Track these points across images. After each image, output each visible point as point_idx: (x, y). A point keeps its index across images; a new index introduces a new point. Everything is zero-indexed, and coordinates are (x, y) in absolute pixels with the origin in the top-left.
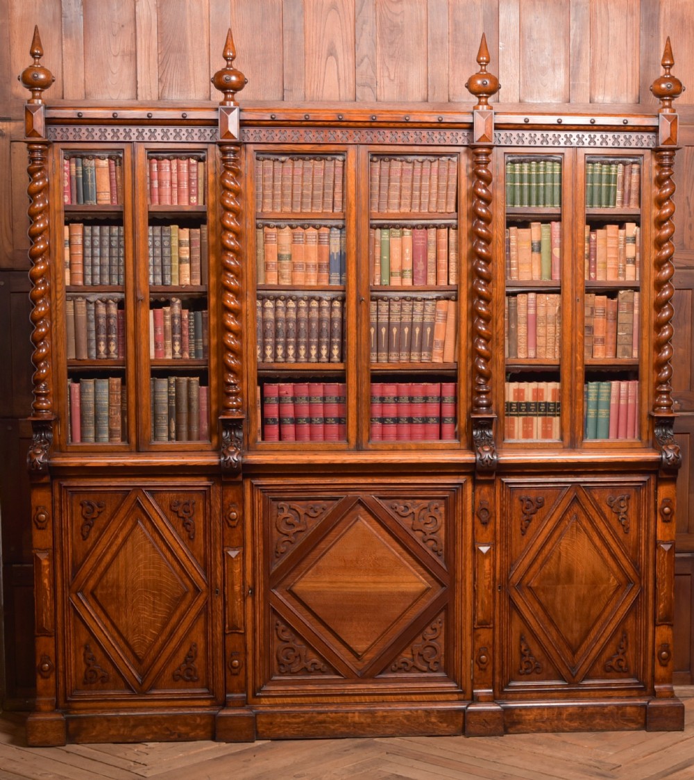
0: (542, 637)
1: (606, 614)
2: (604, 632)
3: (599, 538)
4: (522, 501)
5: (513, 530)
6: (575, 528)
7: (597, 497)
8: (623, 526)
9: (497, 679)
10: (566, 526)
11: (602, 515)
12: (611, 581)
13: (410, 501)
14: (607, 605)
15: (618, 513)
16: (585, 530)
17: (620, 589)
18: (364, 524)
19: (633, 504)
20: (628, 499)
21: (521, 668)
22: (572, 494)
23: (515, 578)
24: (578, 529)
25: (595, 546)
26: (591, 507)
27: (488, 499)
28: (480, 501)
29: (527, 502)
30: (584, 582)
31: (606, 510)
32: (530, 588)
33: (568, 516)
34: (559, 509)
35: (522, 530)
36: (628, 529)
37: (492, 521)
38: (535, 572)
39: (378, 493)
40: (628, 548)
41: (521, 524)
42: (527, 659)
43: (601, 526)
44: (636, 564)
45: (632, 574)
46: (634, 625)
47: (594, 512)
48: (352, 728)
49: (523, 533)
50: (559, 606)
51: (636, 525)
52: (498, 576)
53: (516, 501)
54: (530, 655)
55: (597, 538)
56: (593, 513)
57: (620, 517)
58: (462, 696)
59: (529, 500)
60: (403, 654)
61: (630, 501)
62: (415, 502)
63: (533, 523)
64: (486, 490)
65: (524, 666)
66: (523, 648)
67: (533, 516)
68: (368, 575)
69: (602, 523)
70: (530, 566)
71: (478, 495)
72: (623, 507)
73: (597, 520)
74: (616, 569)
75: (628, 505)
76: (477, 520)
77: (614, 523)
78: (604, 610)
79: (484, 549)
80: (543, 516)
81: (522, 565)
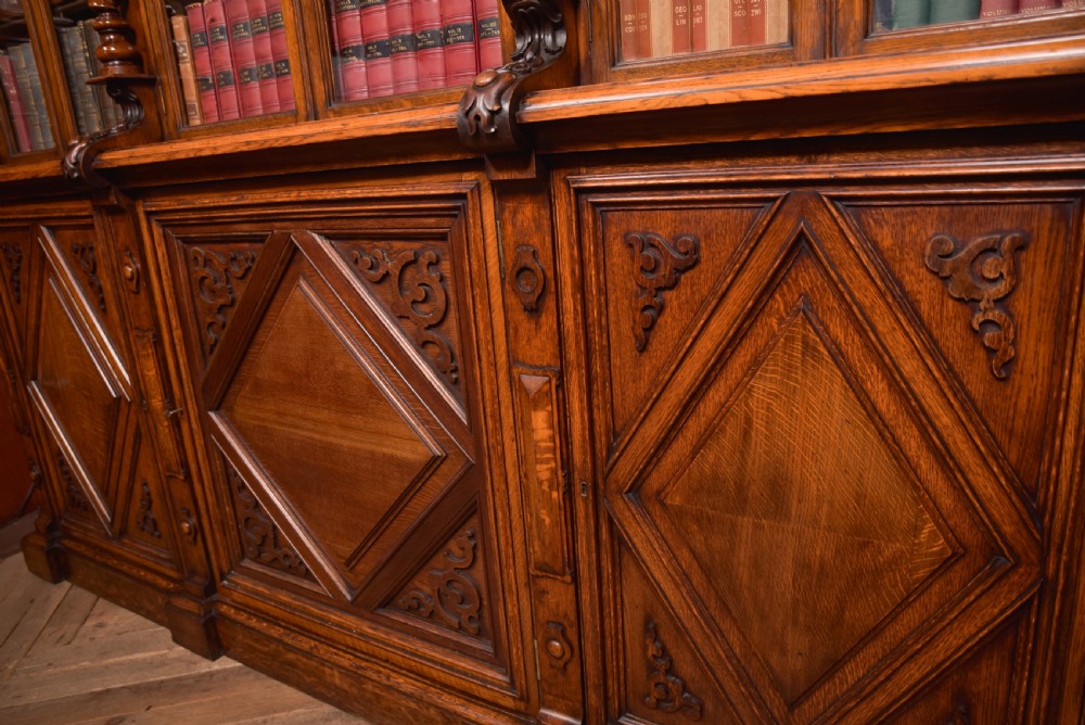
0: (699, 640)
1: (899, 629)
2: (888, 678)
3: (890, 386)
4: (631, 246)
5: (613, 334)
6: (798, 346)
7: (886, 239)
8: (990, 351)
9: (594, 699)
10: (773, 335)
11: (907, 305)
12: (923, 537)
13: (382, 243)
14: (904, 604)
15: (970, 302)
16: (838, 356)
17: (958, 567)
18: (305, 293)
19: (1040, 269)
20: (1019, 247)
21: (648, 695)
22: (789, 225)
23: (625, 470)
24: (808, 348)
25: (873, 413)
26: (858, 272)
27: (535, 241)
28: (518, 245)
29: (649, 252)
30: (824, 523)
31: (923, 288)
32: (663, 504)
33: (778, 303)
34: (746, 276)
35: (635, 336)
36: (1009, 365)
37: (551, 303)
38: (679, 463)
39: (318, 225)
40: (1003, 438)
41: (634, 321)
42: (662, 679)
43: (899, 345)
44: (1034, 496)
45: (1008, 529)
46: (1002, 687)
47: (873, 289)
48: (334, 693)
49: (643, 347)
50: (744, 574)
51: (1044, 350)
52: (578, 457)
53: (617, 247)
54: (670, 670)
55: (882, 386)
56: (866, 295)
57: (979, 318)
58: (522, 706)
59: (653, 246)
60: (416, 582)
61: (1027, 257)
62: (391, 248)
63: (666, 318)
64: (527, 211)
65: (656, 693)
66: (651, 652)
67: (668, 295)
68: (328, 408)
69: (899, 335)
70: (663, 444)
71: (509, 228)
72: (994, 281)
73: (883, 322)
74: (947, 501)
75: (1015, 272)
76: (512, 300)
77: (953, 339)
78: (894, 615)
79: (533, 382)
80: (697, 297)
81: (638, 438)
